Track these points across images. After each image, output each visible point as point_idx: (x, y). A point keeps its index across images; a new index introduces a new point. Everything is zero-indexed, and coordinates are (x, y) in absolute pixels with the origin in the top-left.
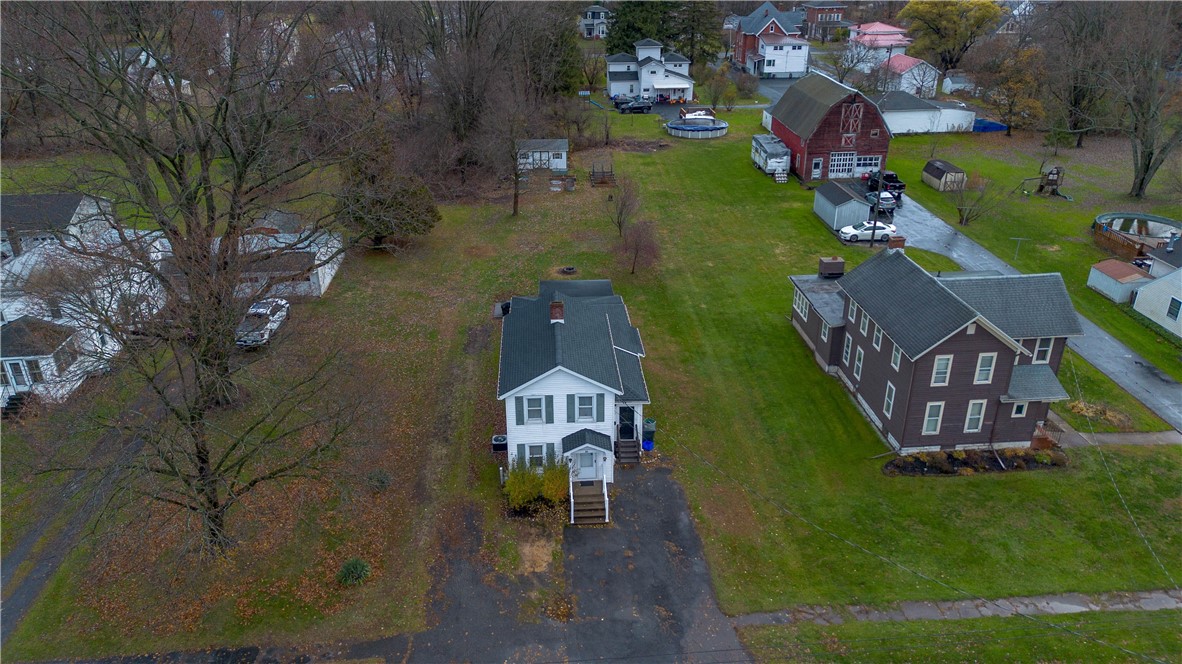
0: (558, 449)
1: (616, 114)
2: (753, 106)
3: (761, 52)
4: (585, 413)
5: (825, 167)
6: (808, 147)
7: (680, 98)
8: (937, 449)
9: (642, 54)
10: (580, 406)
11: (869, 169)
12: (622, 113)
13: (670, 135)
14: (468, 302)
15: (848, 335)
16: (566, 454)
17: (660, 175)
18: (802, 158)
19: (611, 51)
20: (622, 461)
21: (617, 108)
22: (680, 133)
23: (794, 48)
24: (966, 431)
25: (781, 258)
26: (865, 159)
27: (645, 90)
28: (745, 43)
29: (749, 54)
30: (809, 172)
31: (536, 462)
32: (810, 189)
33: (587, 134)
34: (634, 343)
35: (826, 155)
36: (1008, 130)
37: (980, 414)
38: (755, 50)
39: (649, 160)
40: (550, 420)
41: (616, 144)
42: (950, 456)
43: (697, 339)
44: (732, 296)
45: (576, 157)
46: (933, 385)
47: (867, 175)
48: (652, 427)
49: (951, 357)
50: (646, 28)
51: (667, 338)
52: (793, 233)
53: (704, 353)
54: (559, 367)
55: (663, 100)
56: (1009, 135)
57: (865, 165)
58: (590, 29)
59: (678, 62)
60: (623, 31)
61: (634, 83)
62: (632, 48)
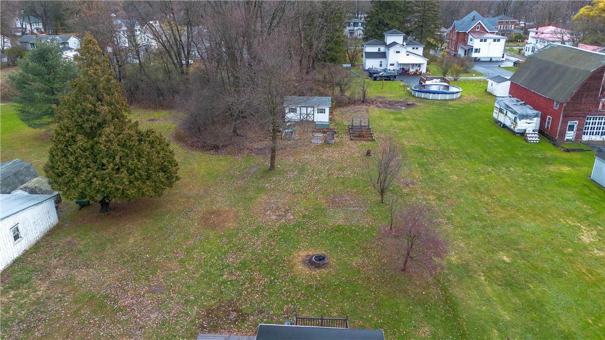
1: (369, 80)
2: (472, 78)
3: (469, 43)
5: (580, 130)
7: (417, 71)
9: (389, 40)
12: (375, 80)
13: (414, 96)
18: (555, 121)
19: (366, 39)
21: (371, 77)
22: (423, 95)
23: (494, 41)
27: (391, 65)
28: (457, 38)
29: (460, 45)
33: (348, 94)
35: (581, 116)
38: (465, 42)
39: (399, 116)
41: (371, 102)
45: (338, 112)
50: (391, 24)
55: (404, 72)
58: (352, 33)
59: (415, 47)
60: (376, 26)
61: (383, 60)
62: (382, 37)
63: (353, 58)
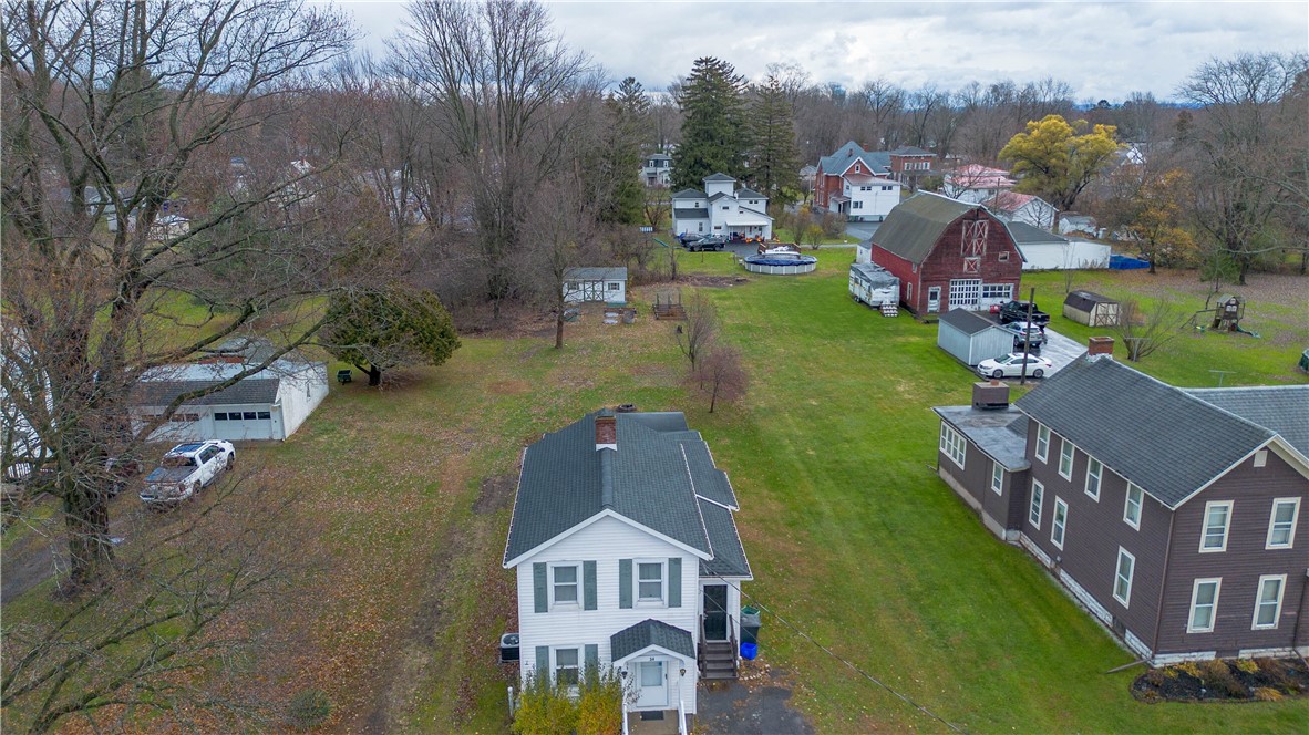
0: (604, 654)
1: (685, 252)
2: (842, 246)
3: (846, 193)
4: (650, 591)
5: (945, 297)
6: (923, 273)
7: (757, 236)
8: (1210, 656)
9: (712, 189)
10: (643, 578)
11: (998, 301)
12: (691, 250)
13: (747, 270)
14: (487, 446)
15: (1035, 482)
16: (618, 664)
17: (739, 309)
18: (915, 287)
19: (675, 189)
20: (710, 676)
21: (685, 246)
22: (760, 268)
23: (884, 189)
24: (1255, 626)
25: (906, 396)
26: (993, 289)
27: (716, 228)
28: (827, 186)
29: (832, 197)
30: (924, 304)
31: (568, 677)
32: (928, 322)
33: (650, 267)
34: (722, 491)
35: (944, 281)
36: (1152, 267)
37: (1275, 598)
38: (839, 192)
39: (724, 294)
40: (591, 603)
41: (685, 279)
42: (1233, 668)
43: (807, 494)
44: (847, 441)
45: (637, 292)
46: (1203, 550)
47: (996, 308)
48: (754, 620)
49: (1230, 504)
50: (715, 164)
51: (765, 492)
52: (917, 368)
53: (820, 514)
54: (607, 511)
55: (737, 239)
56: (1153, 272)
57: (993, 295)
58: (652, 178)
59: (753, 199)
60: (690, 167)
61: (703, 221)
62: (701, 185)
63: (656, 218)
